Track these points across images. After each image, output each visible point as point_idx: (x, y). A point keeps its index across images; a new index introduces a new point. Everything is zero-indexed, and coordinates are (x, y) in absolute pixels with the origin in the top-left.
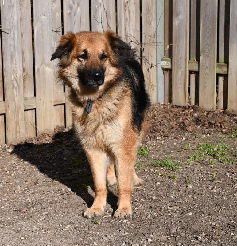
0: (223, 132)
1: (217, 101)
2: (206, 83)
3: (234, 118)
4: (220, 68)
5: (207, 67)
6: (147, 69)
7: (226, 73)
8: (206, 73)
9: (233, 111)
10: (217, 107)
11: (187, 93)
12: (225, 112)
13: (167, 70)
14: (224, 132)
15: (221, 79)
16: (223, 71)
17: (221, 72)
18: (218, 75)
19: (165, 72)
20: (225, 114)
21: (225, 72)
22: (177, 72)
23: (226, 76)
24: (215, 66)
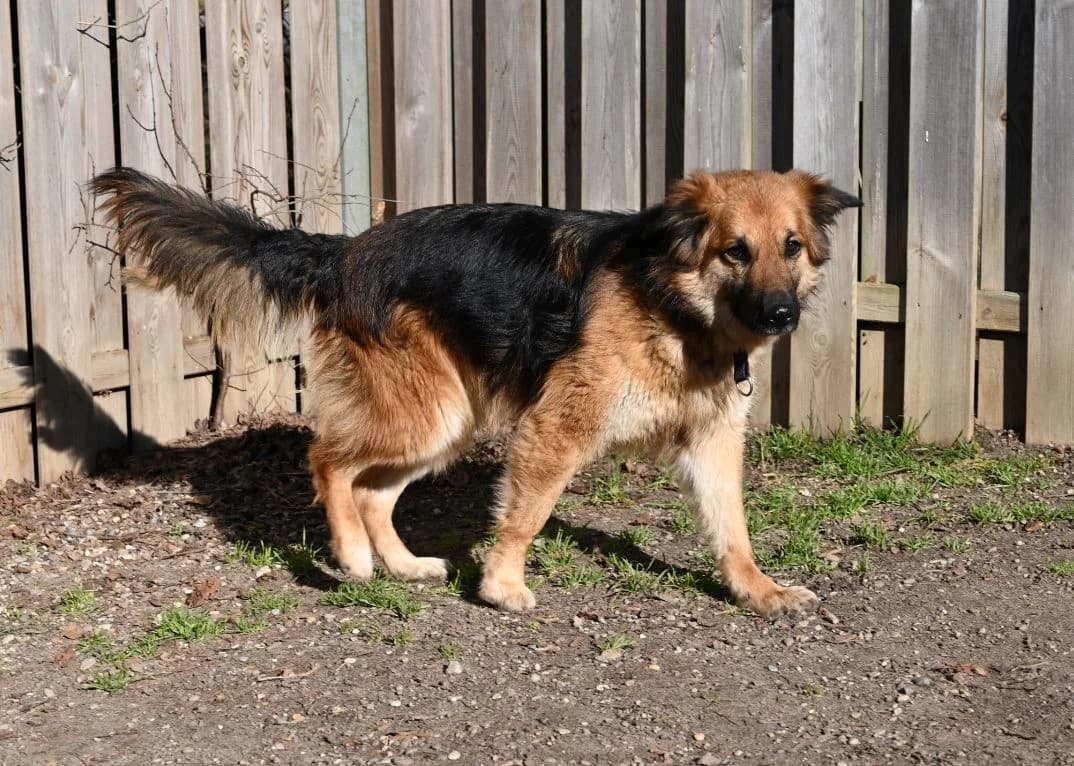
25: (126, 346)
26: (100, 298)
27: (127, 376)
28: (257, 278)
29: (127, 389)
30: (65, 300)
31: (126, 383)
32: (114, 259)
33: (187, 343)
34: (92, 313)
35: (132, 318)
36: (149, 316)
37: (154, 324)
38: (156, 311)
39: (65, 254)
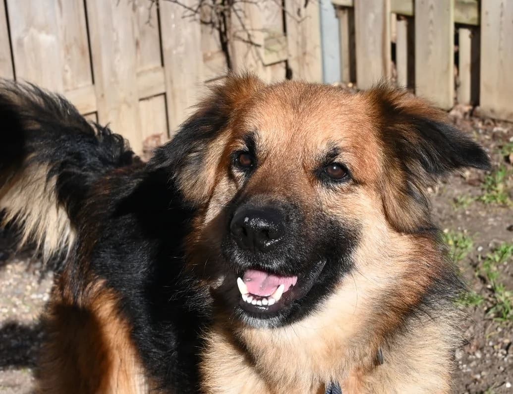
0: (465, 178)
1: (457, 86)
2: (431, 43)
3: (495, 129)
4: (462, 10)
5: (432, 7)
6: (296, 10)
7: (475, 23)
8: (431, 22)
9: (492, 111)
10: (456, 99)
11: (390, 63)
12: (474, 113)
13: (343, 8)
14: (468, 178)
15: (465, 34)
16: (469, 17)
17: (464, 20)
18: (458, 26)
19: (341, 13)
20: (474, 119)
21: (473, 19)
22: (365, 17)
23: (476, 30)
24: (449, 5)
25: (163, 65)
26: (143, 33)
27: (163, 86)
28: (54, 181)
29: (165, 94)
30: (115, 39)
31: (163, 91)
32: (152, 5)
33: (206, 59)
34: (137, 44)
35: (166, 46)
36: (177, 44)
37: (181, 49)
38: (183, 41)
39: (113, 7)
